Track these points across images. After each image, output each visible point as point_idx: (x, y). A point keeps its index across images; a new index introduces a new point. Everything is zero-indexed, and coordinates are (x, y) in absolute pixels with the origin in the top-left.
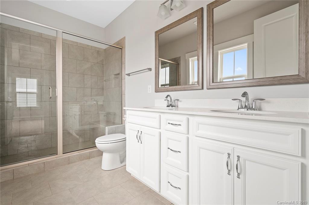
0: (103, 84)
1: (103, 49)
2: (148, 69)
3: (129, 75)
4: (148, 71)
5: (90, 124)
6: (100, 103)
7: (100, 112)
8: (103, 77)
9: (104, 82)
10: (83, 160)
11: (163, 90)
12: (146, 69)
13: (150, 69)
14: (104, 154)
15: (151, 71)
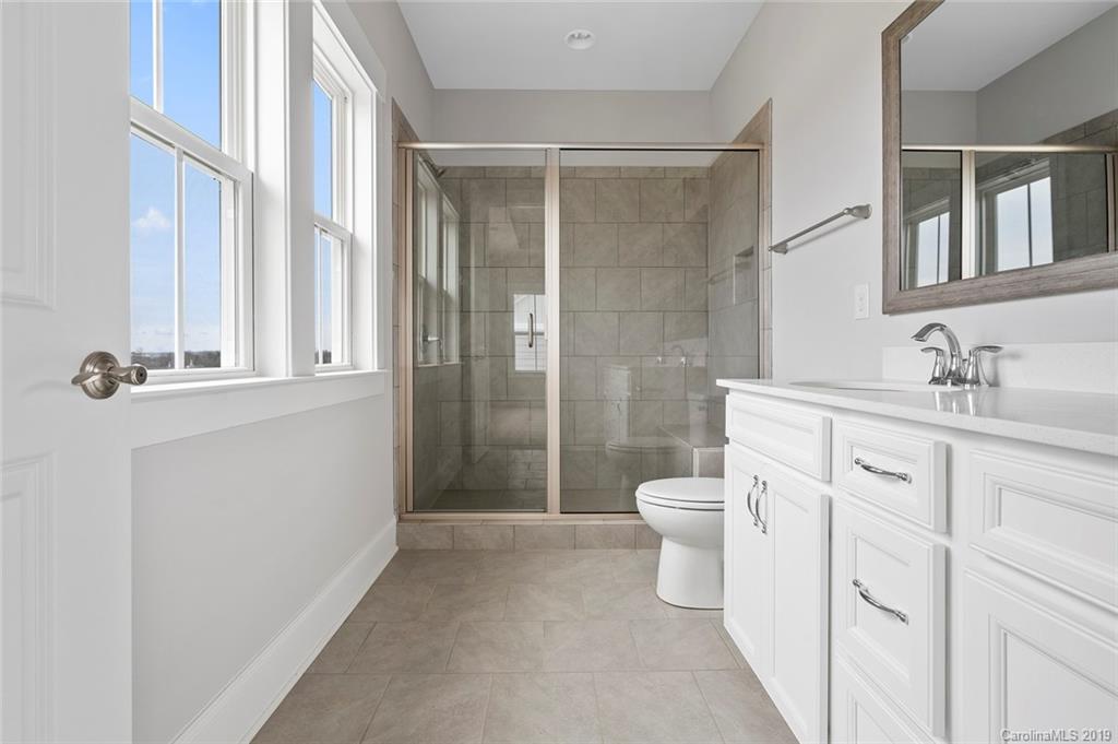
0: (707, 294)
1: (703, 168)
2: (850, 211)
3: (782, 248)
4: (850, 223)
5: (659, 433)
6: (700, 362)
7: (691, 395)
8: (707, 267)
9: (710, 286)
10: (615, 547)
11: (919, 304)
12: (842, 214)
13: (862, 212)
14: (666, 544)
15: (866, 221)
